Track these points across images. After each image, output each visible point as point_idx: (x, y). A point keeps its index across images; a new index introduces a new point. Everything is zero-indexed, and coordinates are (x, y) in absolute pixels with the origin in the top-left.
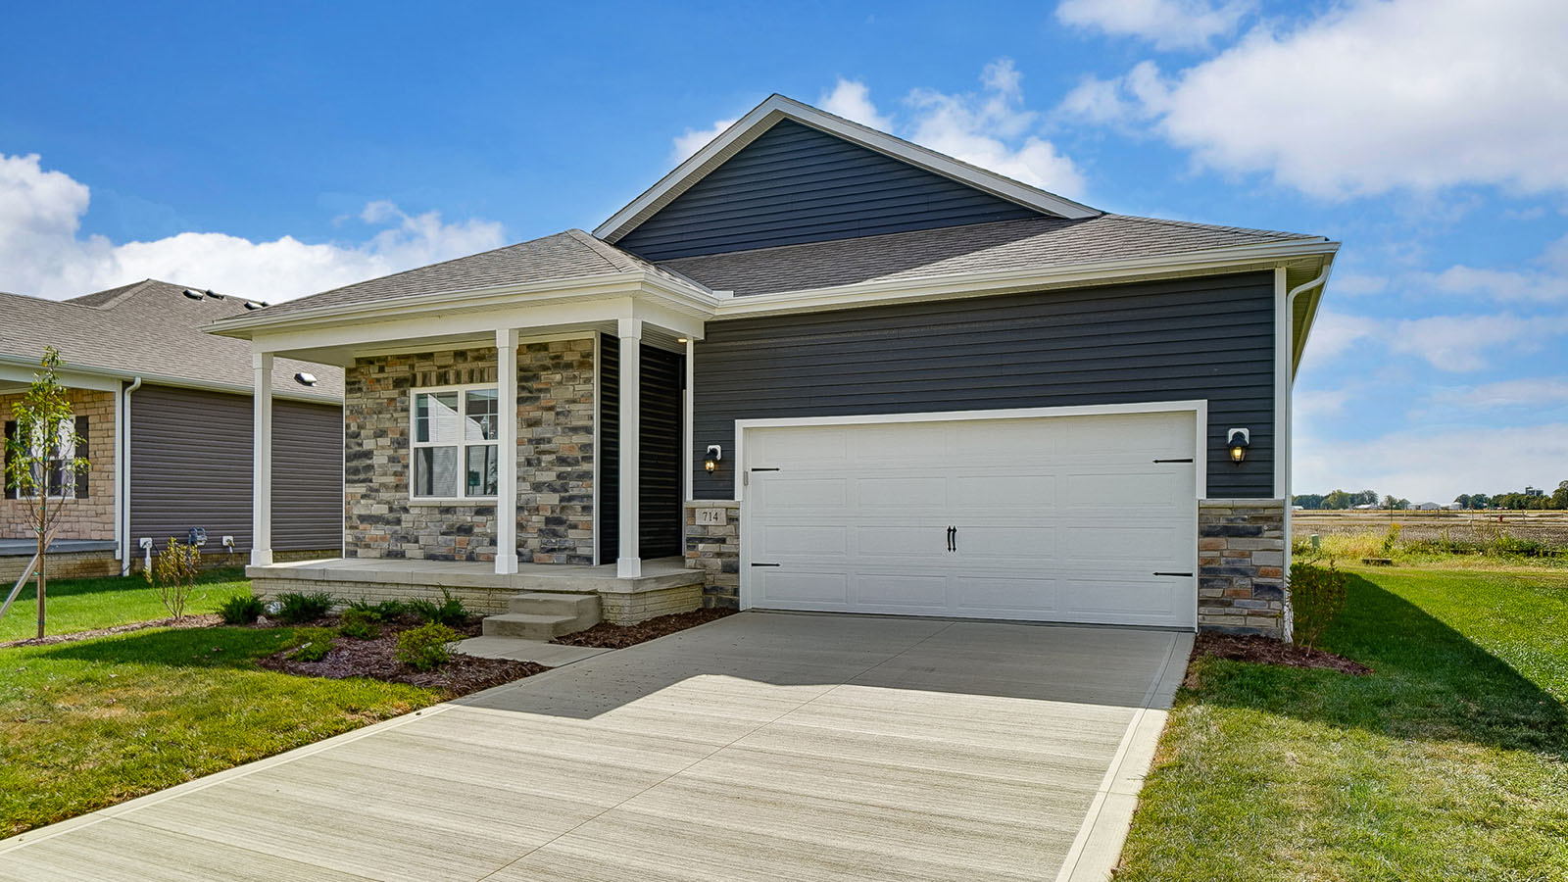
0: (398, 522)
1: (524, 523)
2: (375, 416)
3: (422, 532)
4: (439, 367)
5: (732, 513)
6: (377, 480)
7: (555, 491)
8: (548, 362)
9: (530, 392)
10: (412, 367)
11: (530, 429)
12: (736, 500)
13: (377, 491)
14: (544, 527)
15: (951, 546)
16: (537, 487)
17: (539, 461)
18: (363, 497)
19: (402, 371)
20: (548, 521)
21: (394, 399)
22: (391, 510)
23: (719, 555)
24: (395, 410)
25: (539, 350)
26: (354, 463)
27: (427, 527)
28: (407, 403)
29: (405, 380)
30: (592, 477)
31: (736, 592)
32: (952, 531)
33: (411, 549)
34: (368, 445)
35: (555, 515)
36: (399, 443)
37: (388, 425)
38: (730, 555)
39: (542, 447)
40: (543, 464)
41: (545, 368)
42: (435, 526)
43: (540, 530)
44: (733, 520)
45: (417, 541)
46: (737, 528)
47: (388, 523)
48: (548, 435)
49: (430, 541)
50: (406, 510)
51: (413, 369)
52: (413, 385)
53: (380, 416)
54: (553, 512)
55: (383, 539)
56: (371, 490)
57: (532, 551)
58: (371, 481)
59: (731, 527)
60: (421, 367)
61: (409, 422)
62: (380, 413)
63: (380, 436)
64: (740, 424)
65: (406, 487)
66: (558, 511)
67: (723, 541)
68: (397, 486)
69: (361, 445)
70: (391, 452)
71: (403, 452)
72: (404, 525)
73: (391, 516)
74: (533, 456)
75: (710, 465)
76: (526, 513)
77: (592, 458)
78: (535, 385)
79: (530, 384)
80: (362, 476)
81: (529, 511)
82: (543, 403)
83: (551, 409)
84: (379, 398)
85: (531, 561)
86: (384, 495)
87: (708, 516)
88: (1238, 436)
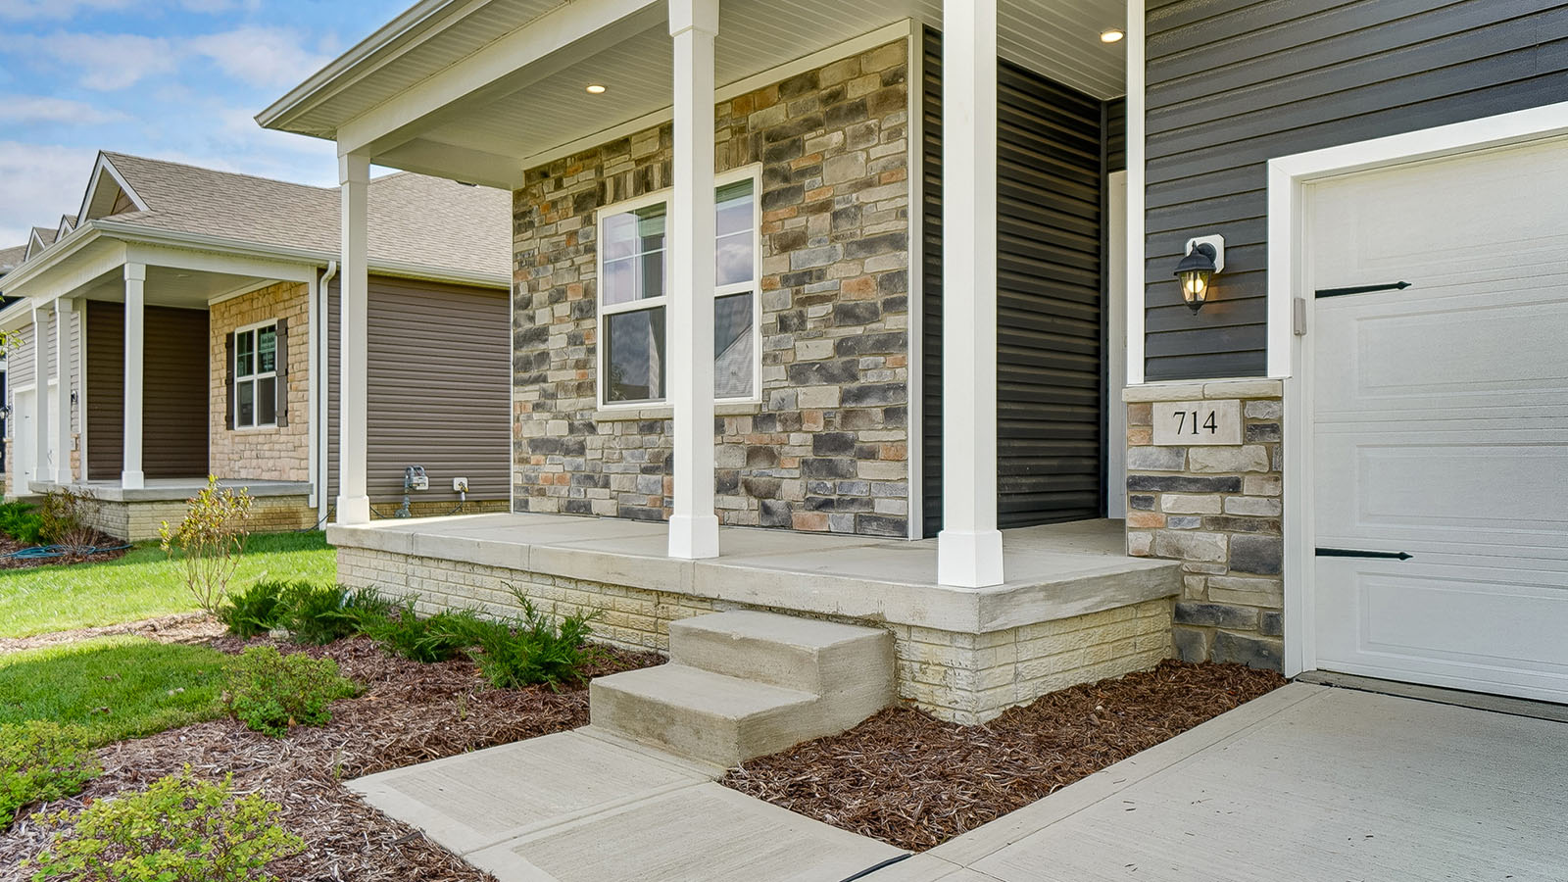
0: (581, 450)
1: (776, 448)
2: (550, 267)
3: (614, 468)
4: (638, 162)
5: (1261, 412)
6: (554, 377)
7: (831, 379)
8: (818, 111)
9: (786, 179)
10: (600, 170)
11: (785, 256)
12: (1273, 372)
13: (554, 396)
14: (811, 456)
16: (799, 373)
17: (802, 318)
18: (537, 407)
19: (582, 181)
20: (819, 442)
21: (576, 233)
22: (572, 429)
23: (1221, 523)
24: (577, 252)
25: (801, 90)
26: (524, 352)
27: (621, 458)
28: (592, 238)
29: (590, 195)
30: (905, 344)
31: (1273, 623)
33: (600, 500)
34: (543, 317)
35: (832, 431)
36: (581, 310)
37: (568, 279)
38: (1251, 524)
39: (809, 289)
40: (810, 325)
41: (813, 124)
42: (633, 456)
43: (805, 462)
44: (1263, 430)
45: (606, 485)
46: (1275, 452)
47: (567, 452)
48: (819, 264)
49: (627, 485)
50: (591, 428)
51: (602, 173)
52: (601, 202)
53: (558, 265)
54: (828, 423)
55: (561, 480)
56: (545, 394)
57: (789, 506)
58: (545, 380)
59: (1257, 452)
60: (616, 165)
61: (595, 271)
62: (557, 260)
63: (556, 302)
64: (1283, 172)
65: (592, 386)
66: (838, 420)
67: (1233, 486)
68: (579, 386)
69: (532, 319)
70: (570, 327)
71: (587, 324)
72: (589, 455)
73: (572, 440)
74: (791, 310)
75: (1195, 287)
76: (779, 428)
77: (904, 301)
78: (794, 164)
79: (784, 164)
80: (534, 373)
81: (784, 422)
82: (810, 198)
83: (823, 207)
84: (556, 234)
85: (786, 525)
86: (564, 404)
87: (1189, 418)
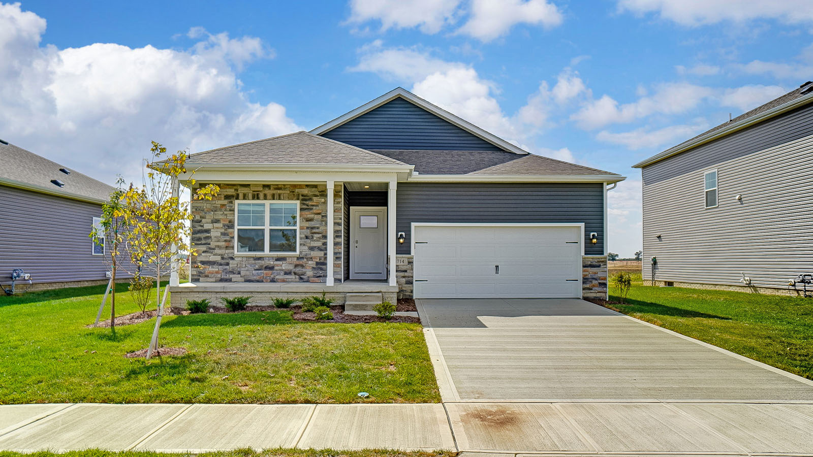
0: (228, 264)
1: (304, 265)
2: (213, 213)
3: (242, 269)
4: (253, 191)
5: (410, 260)
6: (213, 244)
7: (321, 250)
8: (317, 193)
9: (308, 206)
10: (237, 190)
11: (308, 222)
12: (412, 254)
13: (214, 249)
14: (315, 266)
15: (497, 272)
16: (312, 249)
17: (313, 237)
18: (204, 252)
19: (231, 192)
20: (317, 263)
21: (225, 205)
22: (223, 258)
23: (404, 277)
24: (226, 210)
25: (313, 188)
26: (198, 235)
27: (246, 266)
28: (233, 207)
29: (233, 196)
30: (341, 244)
31: (412, 292)
32: (497, 267)
33: (235, 277)
34: (207, 226)
35: (321, 261)
36: (228, 226)
37: (221, 217)
38: (409, 277)
39: (314, 231)
40: (315, 238)
41: (316, 196)
42: (251, 266)
43: (313, 268)
44: (410, 263)
45: (239, 273)
46: (412, 266)
47: (221, 265)
48: (317, 226)
49: (248, 273)
50: (232, 258)
51: (237, 191)
52: (237, 198)
53: (216, 213)
54: (320, 260)
55: (217, 272)
56: (210, 249)
57: (308, 277)
58: (209, 244)
59: (410, 266)
60: (241, 191)
61: (234, 216)
62: (216, 211)
63: (216, 222)
64: (413, 225)
65: (233, 247)
66: (323, 259)
67: (406, 271)
68: (227, 247)
69: (202, 226)
70: (223, 231)
71: (230, 230)
72: (231, 266)
73: (223, 261)
74: (309, 234)
75: (401, 241)
76: (305, 260)
77: (341, 236)
78: (310, 203)
79: (307, 202)
80: (203, 242)
81: (307, 259)
82: (314, 211)
83: (319, 214)
84: (215, 203)
85: (308, 281)
86: (217, 251)
87: (400, 261)
88: (593, 235)
